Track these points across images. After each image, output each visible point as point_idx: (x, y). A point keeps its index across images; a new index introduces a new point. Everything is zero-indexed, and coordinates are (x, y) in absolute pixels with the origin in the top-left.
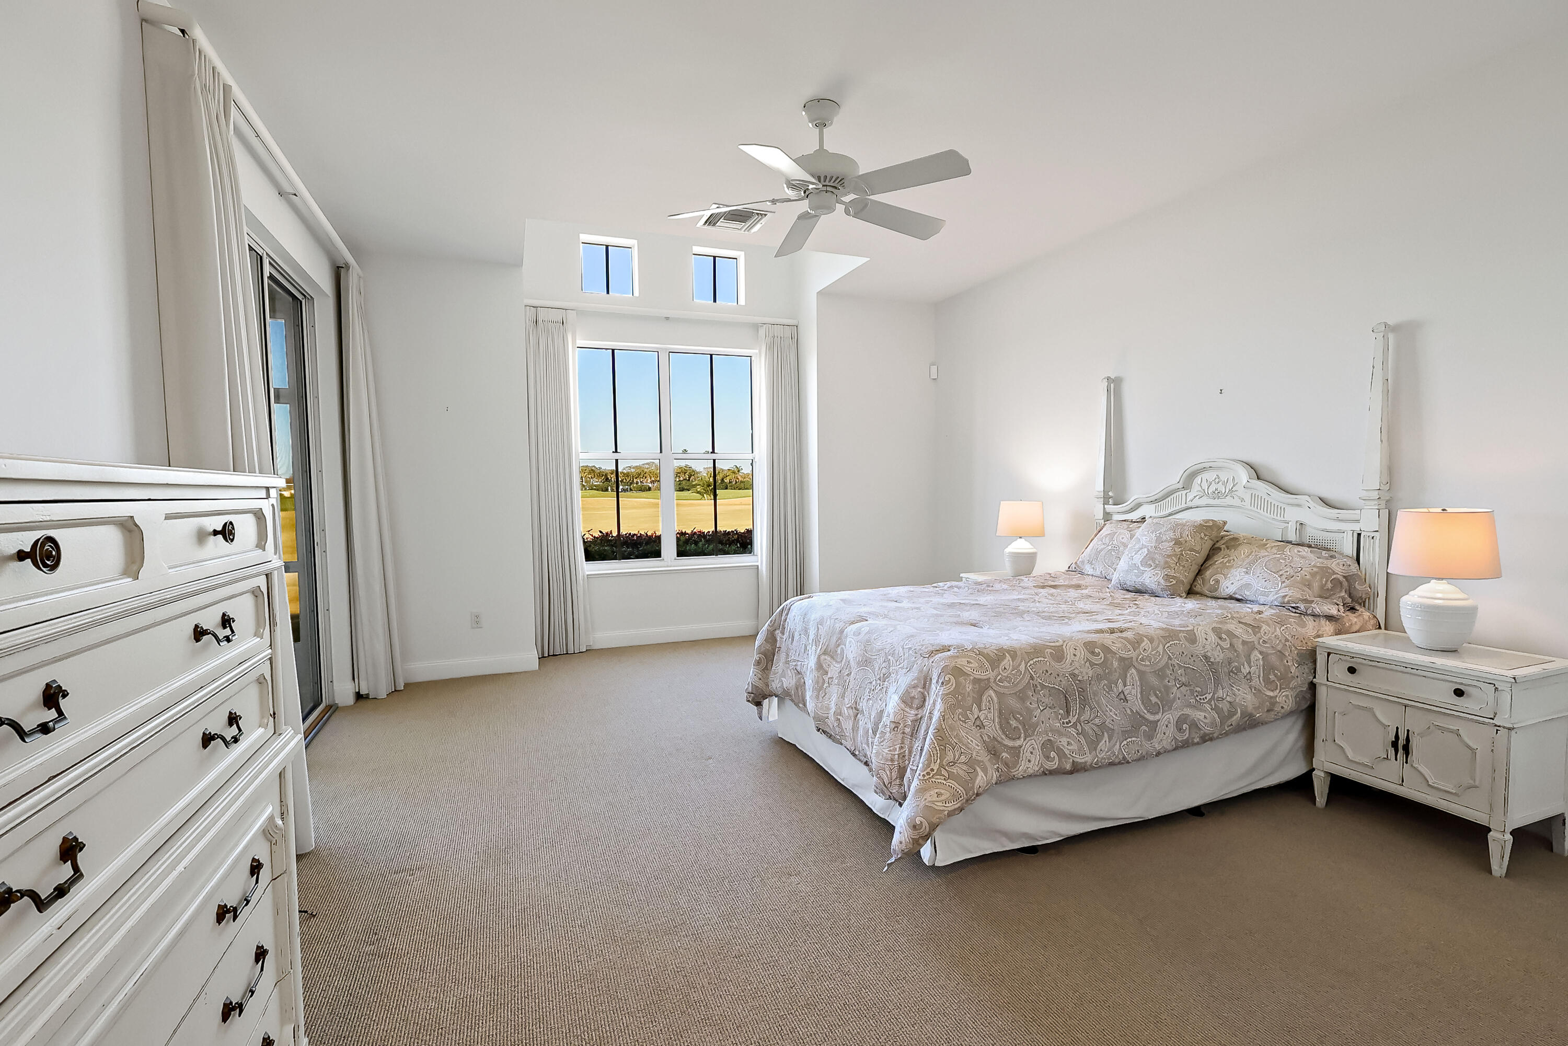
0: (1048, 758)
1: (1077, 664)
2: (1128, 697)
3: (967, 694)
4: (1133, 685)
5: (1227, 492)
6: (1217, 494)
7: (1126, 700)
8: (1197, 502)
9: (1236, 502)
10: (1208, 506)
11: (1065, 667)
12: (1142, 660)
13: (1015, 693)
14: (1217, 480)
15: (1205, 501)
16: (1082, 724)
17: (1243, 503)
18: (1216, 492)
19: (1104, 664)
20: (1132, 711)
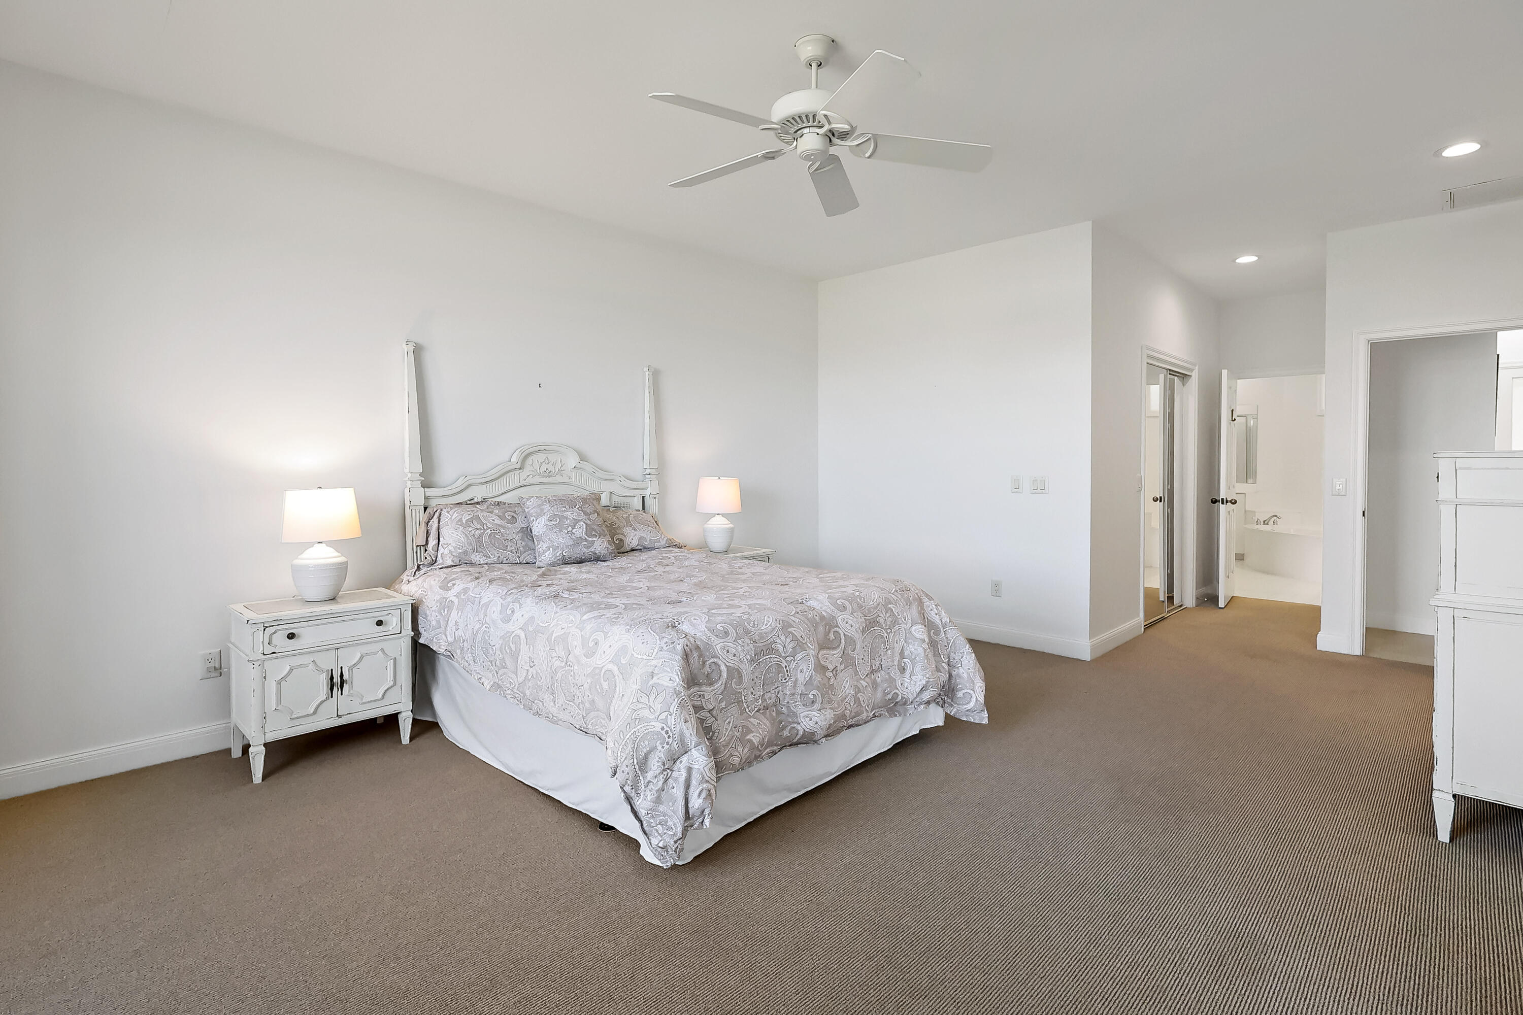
5: (557, 471)
6: (549, 474)
8: (530, 480)
9: (566, 480)
10: (541, 483)
14: (547, 462)
15: (538, 479)
17: (570, 480)
18: (547, 472)
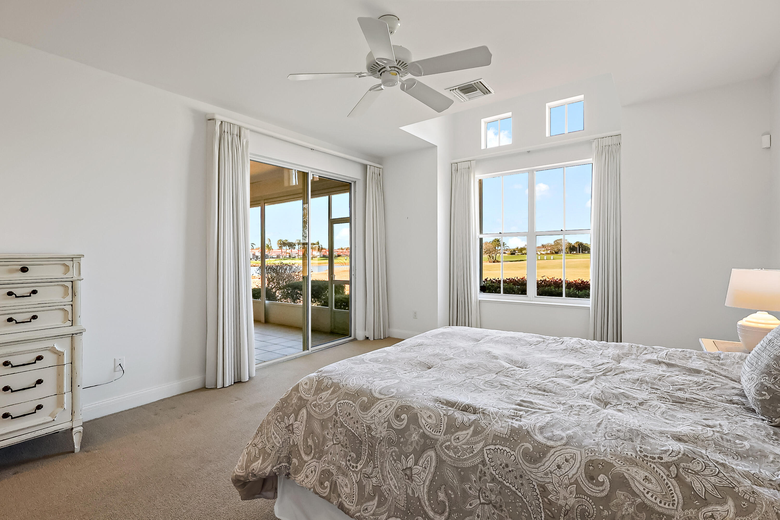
0: (322, 484)
1: (377, 420)
2: (415, 477)
3: (291, 404)
4: (425, 468)
7: (410, 478)
11: (367, 418)
12: (448, 448)
13: (320, 420)
16: (362, 475)
19: (401, 432)
20: (413, 493)
